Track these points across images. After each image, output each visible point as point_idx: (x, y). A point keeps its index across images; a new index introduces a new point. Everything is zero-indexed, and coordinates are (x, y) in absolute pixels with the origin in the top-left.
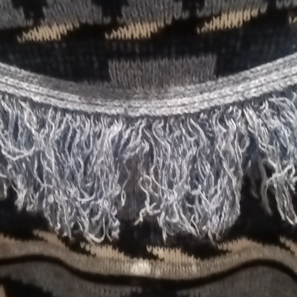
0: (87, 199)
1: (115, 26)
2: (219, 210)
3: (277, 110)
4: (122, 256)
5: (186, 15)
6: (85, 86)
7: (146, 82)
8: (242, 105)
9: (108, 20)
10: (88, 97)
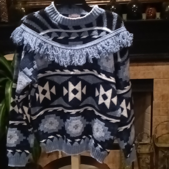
0: (65, 60)
1: (70, 37)
2: (83, 61)
3: (90, 48)
4: (69, 71)
5: (79, 36)
6: (65, 45)
7: (74, 45)
8: (86, 48)
9: (69, 36)
10: (66, 47)
